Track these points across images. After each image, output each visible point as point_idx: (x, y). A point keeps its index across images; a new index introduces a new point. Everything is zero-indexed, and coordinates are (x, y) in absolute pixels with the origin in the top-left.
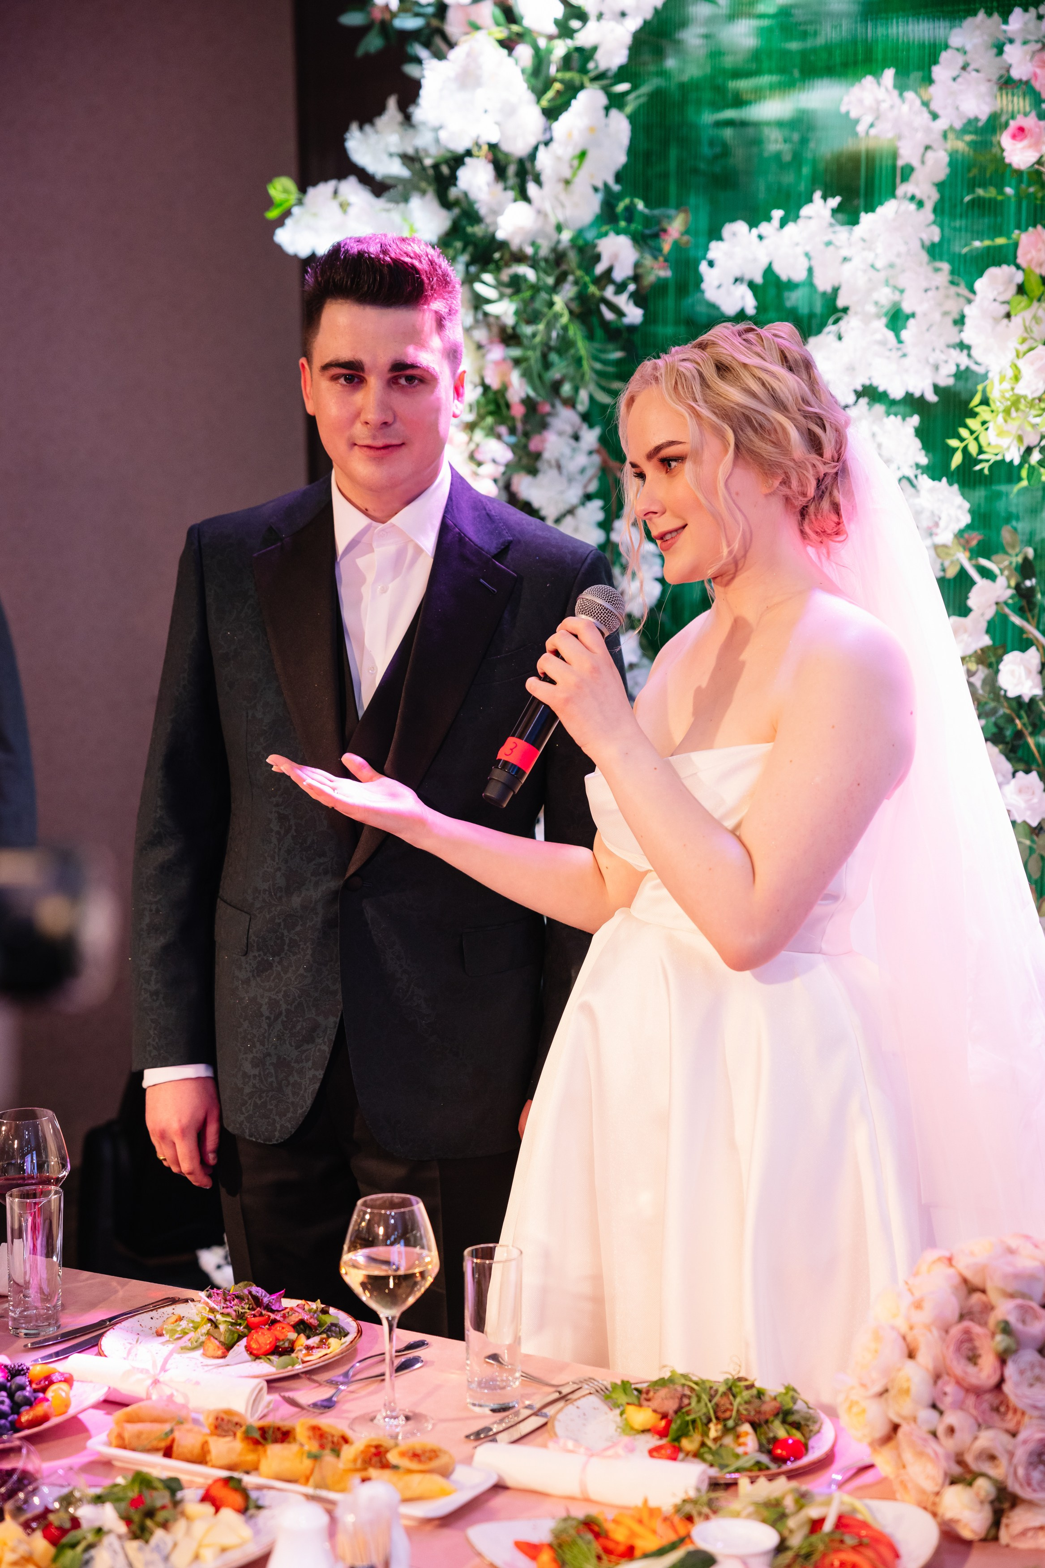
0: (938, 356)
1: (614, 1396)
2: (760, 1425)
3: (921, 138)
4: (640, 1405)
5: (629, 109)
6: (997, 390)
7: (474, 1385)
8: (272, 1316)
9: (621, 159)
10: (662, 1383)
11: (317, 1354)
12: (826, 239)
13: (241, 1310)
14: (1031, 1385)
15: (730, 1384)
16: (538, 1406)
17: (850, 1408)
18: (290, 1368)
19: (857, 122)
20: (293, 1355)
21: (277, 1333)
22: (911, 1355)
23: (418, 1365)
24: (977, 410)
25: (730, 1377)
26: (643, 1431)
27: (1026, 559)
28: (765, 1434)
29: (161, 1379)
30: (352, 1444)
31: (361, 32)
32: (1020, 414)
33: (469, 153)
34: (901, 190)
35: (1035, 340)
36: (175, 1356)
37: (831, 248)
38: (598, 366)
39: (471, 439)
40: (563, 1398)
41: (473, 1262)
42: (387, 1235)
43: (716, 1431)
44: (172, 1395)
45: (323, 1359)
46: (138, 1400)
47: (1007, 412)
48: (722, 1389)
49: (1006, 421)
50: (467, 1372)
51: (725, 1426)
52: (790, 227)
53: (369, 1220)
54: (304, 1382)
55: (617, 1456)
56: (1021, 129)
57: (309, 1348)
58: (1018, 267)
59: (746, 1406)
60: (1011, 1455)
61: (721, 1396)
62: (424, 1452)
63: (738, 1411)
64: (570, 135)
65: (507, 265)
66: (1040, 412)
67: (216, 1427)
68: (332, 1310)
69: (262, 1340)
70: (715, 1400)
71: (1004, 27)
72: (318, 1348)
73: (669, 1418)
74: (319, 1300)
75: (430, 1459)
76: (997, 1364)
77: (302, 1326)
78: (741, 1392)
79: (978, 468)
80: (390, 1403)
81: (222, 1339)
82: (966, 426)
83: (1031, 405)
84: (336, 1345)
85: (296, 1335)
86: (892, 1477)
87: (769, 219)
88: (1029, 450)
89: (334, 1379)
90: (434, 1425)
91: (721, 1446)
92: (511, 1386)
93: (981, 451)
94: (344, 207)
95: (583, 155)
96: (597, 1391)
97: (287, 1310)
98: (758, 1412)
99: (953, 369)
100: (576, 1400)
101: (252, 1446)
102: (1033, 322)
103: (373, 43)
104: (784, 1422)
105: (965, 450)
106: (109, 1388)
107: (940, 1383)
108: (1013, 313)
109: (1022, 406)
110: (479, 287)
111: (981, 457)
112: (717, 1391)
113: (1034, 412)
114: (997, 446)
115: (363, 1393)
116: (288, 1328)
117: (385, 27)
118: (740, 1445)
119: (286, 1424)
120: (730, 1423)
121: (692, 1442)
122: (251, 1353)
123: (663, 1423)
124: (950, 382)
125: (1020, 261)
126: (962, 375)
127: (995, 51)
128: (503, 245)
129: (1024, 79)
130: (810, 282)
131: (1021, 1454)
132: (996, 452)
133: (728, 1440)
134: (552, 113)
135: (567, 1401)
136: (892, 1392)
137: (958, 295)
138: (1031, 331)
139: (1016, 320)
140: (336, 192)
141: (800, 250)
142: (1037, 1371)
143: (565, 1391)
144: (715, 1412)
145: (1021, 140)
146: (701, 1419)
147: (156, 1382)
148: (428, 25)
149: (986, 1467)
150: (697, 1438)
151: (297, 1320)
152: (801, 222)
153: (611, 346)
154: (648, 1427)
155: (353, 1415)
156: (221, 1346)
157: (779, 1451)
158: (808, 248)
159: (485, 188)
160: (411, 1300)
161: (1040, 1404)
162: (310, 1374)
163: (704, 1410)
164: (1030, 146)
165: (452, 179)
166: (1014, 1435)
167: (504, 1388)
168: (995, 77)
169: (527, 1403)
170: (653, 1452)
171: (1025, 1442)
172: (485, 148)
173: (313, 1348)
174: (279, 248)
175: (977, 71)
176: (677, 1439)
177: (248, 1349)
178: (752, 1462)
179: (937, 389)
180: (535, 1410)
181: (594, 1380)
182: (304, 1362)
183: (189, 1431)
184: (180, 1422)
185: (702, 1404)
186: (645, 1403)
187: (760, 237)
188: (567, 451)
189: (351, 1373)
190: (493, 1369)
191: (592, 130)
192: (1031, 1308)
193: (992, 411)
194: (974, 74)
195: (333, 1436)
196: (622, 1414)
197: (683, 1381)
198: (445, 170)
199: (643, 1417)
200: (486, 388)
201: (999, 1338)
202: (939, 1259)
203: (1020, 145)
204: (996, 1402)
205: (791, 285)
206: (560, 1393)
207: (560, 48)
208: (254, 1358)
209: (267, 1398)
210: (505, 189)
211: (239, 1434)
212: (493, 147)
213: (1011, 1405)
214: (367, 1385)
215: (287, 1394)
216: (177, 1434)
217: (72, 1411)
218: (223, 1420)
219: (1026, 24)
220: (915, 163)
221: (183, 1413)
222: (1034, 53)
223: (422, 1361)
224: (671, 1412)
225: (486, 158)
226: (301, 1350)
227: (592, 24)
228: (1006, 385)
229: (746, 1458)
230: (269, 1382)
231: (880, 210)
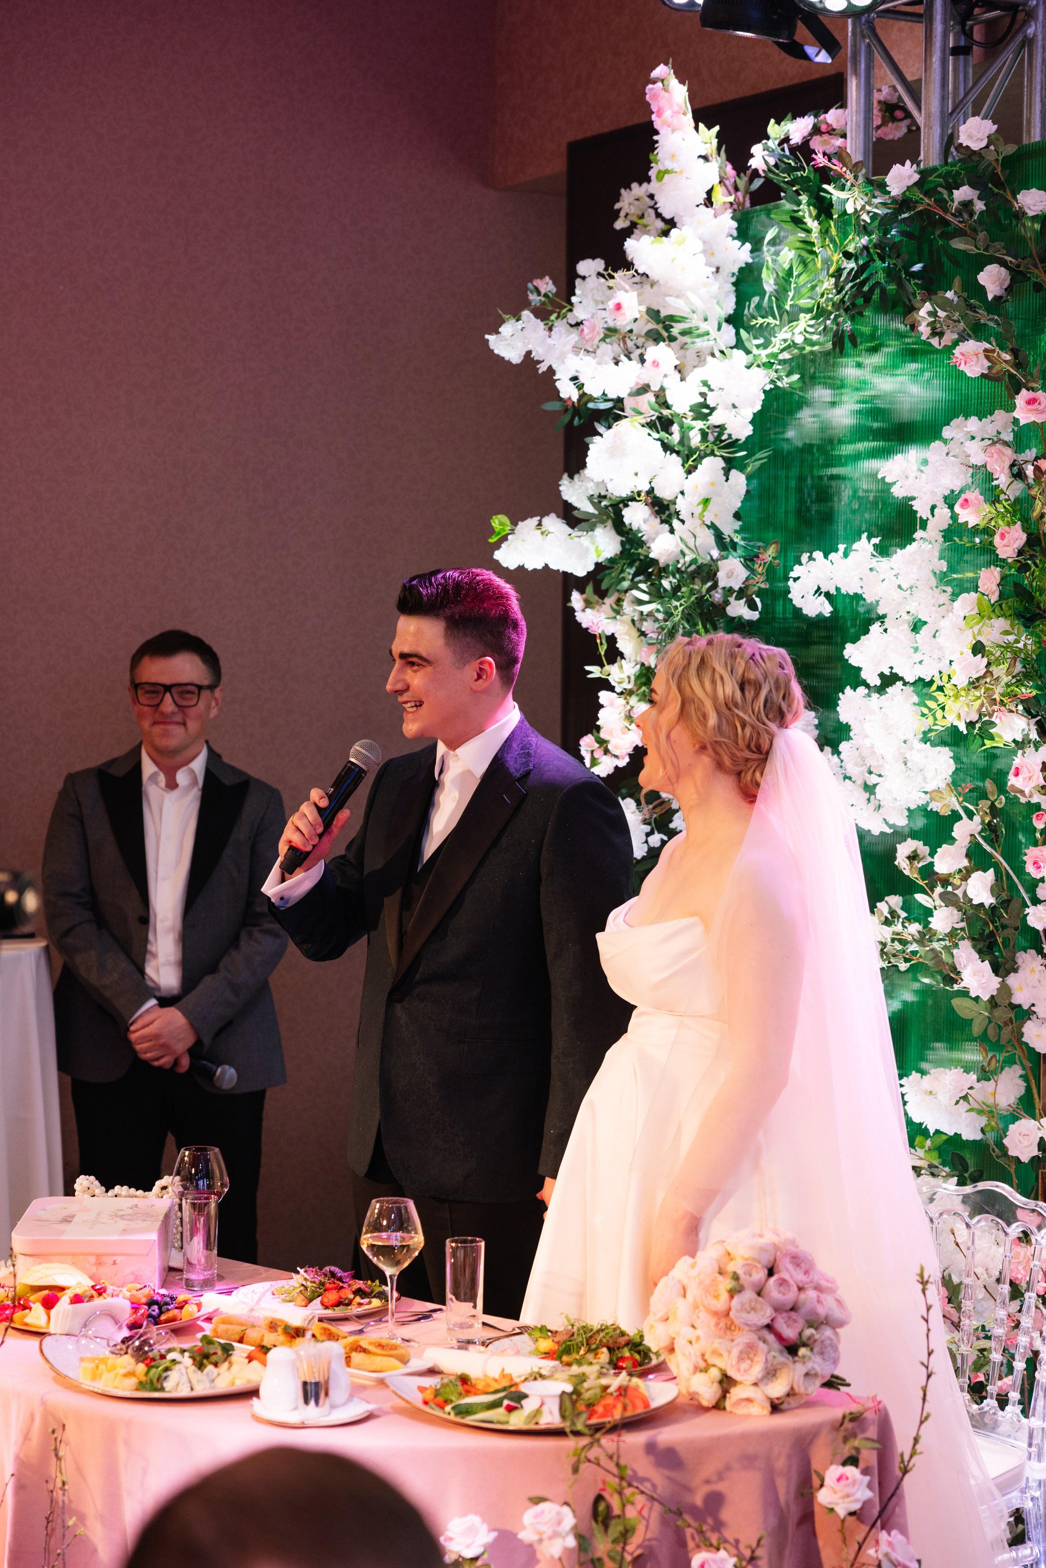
2: (613, 1349)
3: (930, 500)
4: (547, 1338)
5: (749, 468)
8: (342, 1285)
9: (738, 504)
11: (363, 1308)
12: (869, 565)
13: (323, 1280)
14: (748, 1312)
19: (891, 484)
20: (348, 1307)
21: (342, 1295)
23: (429, 1319)
26: (545, 1353)
28: (616, 1354)
29: (256, 1309)
31: (559, 411)
33: (631, 498)
34: (919, 535)
37: (874, 572)
42: (389, 1226)
43: (584, 1351)
45: (367, 1311)
51: (591, 1348)
52: (849, 557)
56: (966, 500)
58: (979, 594)
59: (609, 1338)
61: (595, 1332)
62: (388, 1345)
63: (603, 1341)
64: (698, 486)
65: (657, 577)
67: (270, 1328)
69: (332, 1297)
70: (590, 1335)
72: (365, 1304)
73: (560, 1343)
75: (391, 1349)
76: (728, 1299)
77: (357, 1292)
81: (307, 1296)
85: (354, 1296)
87: (836, 550)
88: (971, 724)
89: (369, 1321)
91: (582, 1357)
94: (546, 533)
95: (707, 501)
96: (528, 1331)
97: (353, 1283)
98: (617, 1343)
101: (289, 1339)
107: (697, 1311)
113: (970, 698)
116: (350, 1292)
117: (589, 411)
120: (593, 1346)
121: (569, 1357)
122: (322, 1304)
123: (557, 1347)
125: (981, 589)
128: (655, 562)
129: (979, 464)
130: (861, 596)
131: (735, 1352)
133: (590, 1356)
136: (671, 1318)
139: (968, 632)
140: (540, 524)
141: (855, 575)
142: (753, 1304)
144: (587, 1341)
146: (576, 1343)
148: (614, 407)
149: (716, 1361)
150: (572, 1355)
151: (357, 1289)
152: (855, 554)
154: (548, 1351)
156: (306, 1300)
157: (620, 1363)
158: (861, 572)
159: (645, 522)
161: (749, 1323)
163: (581, 1340)
164: (973, 512)
165: (621, 516)
171: (738, 1345)
172: (643, 495)
173: (362, 1304)
174: (497, 563)
176: (560, 1355)
177: (322, 1302)
182: (352, 1311)
183: (256, 1330)
185: (582, 1337)
187: (832, 563)
191: (714, 484)
193: (945, 695)
194: (952, 459)
196: (535, 1341)
198: (616, 509)
199: (547, 1346)
201: (728, 1282)
203: (965, 511)
207: (698, 427)
208: (323, 1306)
210: (659, 523)
211: (280, 1330)
212: (651, 494)
216: (247, 1331)
217: (192, 1319)
218: (274, 1323)
219: (982, 427)
220: (928, 516)
222: (987, 447)
224: (563, 1343)
225: (645, 501)
226: (354, 1305)
227: (719, 412)
231: (905, 549)
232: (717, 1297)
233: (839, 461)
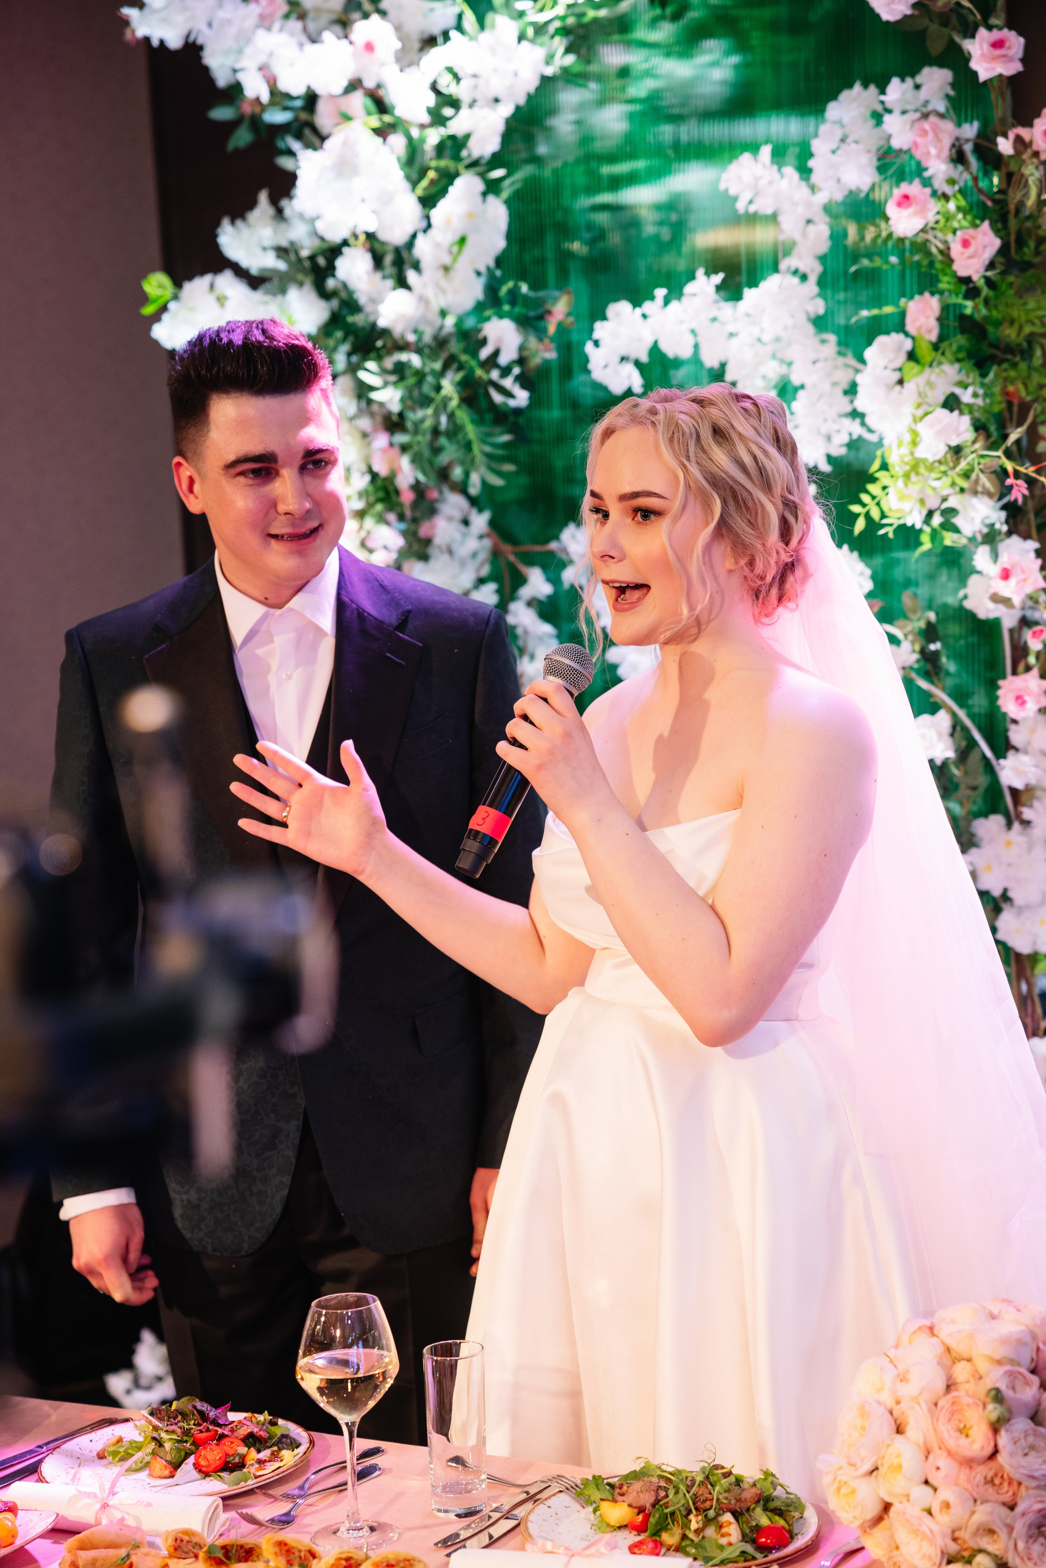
0: (833, 426)
1: (586, 1492)
2: (741, 1514)
3: (802, 212)
4: (615, 1501)
5: (505, 194)
6: (896, 456)
7: (439, 1490)
8: (220, 1431)
9: (500, 244)
10: (635, 1476)
11: (271, 1467)
12: (712, 315)
13: (186, 1427)
14: (1026, 1455)
15: (707, 1473)
16: (506, 1508)
17: (839, 1489)
18: (243, 1484)
19: (735, 199)
20: (245, 1470)
21: (225, 1448)
22: (899, 1430)
23: (377, 1473)
24: (877, 475)
25: (707, 1465)
26: (620, 1528)
27: (929, 624)
28: (748, 1522)
29: (110, 1503)
30: (320, 1559)
31: (231, 126)
32: (919, 478)
33: (345, 243)
34: (784, 265)
35: (930, 405)
36: (122, 1479)
37: (716, 324)
38: (488, 449)
39: (361, 527)
40: (532, 1498)
41: (433, 1359)
42: (344, 1336)
43: (698, 1523)
44: (123, 1519)
45: (276, 1472)
46: (88, 1526)
47: (907, 476)
48: (699, 1478)
49: (906, 485)
50: (431, 1477)
51: (706, 1516)
52: (674, 305)
53: (324, 1322)
54: (259, 1498)
55: (600, 1555)
56: (906, 197)
57: (260, 1462)
58: (907, 334)
59: (726, 1495)
60: (1011, 1528)
61: (699, 1485)
63: (718, 1499)
64: (448, 221)
65: (390, 353)
66: (939, 475)
67: (176, 1549)
68: (281, 1422)
69: (210, 1456)
70: (693, 1491)
71: (882, 98)
72: (270, 1461)
73: (647, 1512)
74: (266, 1412)
76: (990, 1434)
77: (251, 1440)
78: (719, 1481)
79: (882, 532)
80: (353, 1514)
81: (169, 1458)
82: (867, 492)
83: (931, 468)
84: (289, 1457)
85: (246, 1449)
86: (884, 1559)
87: (652, 298)
88: (930, 514)
89: (289, 1492)
90: (400, 1534)
91: (703, 1538)
92: (477, 1489)
93: (883, 516)
94: (221, 300)
95: (462, 241)
96: (567, 1489)
97: (235, 1424)
98: (739, 1500)
99: (845, 439)
100: (546, 1499)
101: (215, 1567)
102: (927, 388)
103: (242, 138)
104: (765, 1509)
105: (867, 516)
106: (58, 1515)
107: (931, 1457)
108: (906, 379)
109: (922, 470)
110: (362, 375)
111: (884, 521)
112: (693, 1481)
113: (934, 475)
114: (899, 510)
115: (322, 1505)
116: (237, 1442)
117: (255, 122)
118: (723, 1536)
119: (249, 1541)
120: (711, 1513)
121: (672, 1535)
122: (200, 1471)
123: (640, 1518)
124: (843, 451)
125: (909, 327)
126: (854, 444)
127: (872, 122)
128: (385, 333)
129: (905, 148)
130: (696, 359)
131: (1020, 1526)
132: (899, 515)
133: (710, 1532)
134: (428, 202)
135: (536, 1501)
136: (882, 1470)
137: (847, 366)
138: (926, 396)
139: (910, 386)
140: (212, 287)
141: (685, 327)
142: (1031, 1439)
143: (533, 1491)
144: (694, 1504)
145: (907, 208)
146: (680, 1511)
147: (105, 1506)
148: (296, 119)
149: (985, 1543)
150: (677, 1532)
151: (246, 1433)
152: (685, 299)
153: (498, 430)
154: (625, 1523)
155: (314, 1529)
156: (168, 1466)
157: (764, 1540)
158: (693, 325)
159: (364, 277)
160: (372, 1404)
161: (1036, 1474)
162: (264, 1488)
163: (683, 1502)
164: (916, 213)
165: (331, 269)
166: (1012, 1508)
167: (470, 1491)
168: (874, 149)
169: (495, 1505)
170: (634, 1549)
171: (1023, 1514)
172: (362, 238)
173: (265, 1461)
174: (156, 343)
175: (856, 142)
176: (657, 1533)
177: (197, 1466)
178: (737, 1553)
179: (830, 459)
180: (505, 1512)
181: (563, 1477)
182: (256, 1477)
183: (146, 1555)
184: (137, 1546)
185: (681, 1495)
186: (619, 1498)
187: (644, 316)
188: (457, 536)
189: (307, 1486)
190: (454, 1474)
191: (470, 215)
192: (1021, 1374)
193: (892, 476)
194: (853, 146)
195: (300, 1551)
196: (595, 1511)
197: (659, 1473)
198: (321, 261)
199: (618, 1512)
200: (374, 476)
201: (991, 1407)
202: (920, 1328)
203: (906, 212)
204: (990, 1474)
205: (677, 363)
206: (527, 1493)
207: (433, 137)
208: (204, 1476)
209: (223, 1516)
210: (384, 277)
211: (201, 1555)
212: (371, 236)
213: (1005, 1476)
214: (325, 1497)
215: (244, 1511)
216: (134, 1559)
217: (18, 1543)
218: (182, 1541)
219: (904, 94)
220: (797, 237)
221: (138, 1537)
222: (914, 122)
223: (380, 1469)
224: (648, 1506)
225: (364, 246)
226: (252, 1465)
227: (464, 112)
228: (905, 450)
229: (731, 1548)
230: (224, 1499)
231: (764, 285)
232: (964, 1431)
233: (616, 183)
